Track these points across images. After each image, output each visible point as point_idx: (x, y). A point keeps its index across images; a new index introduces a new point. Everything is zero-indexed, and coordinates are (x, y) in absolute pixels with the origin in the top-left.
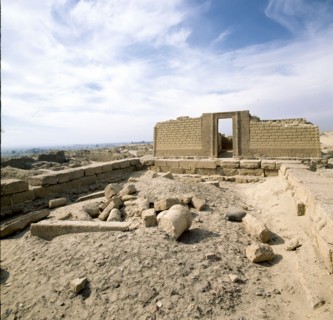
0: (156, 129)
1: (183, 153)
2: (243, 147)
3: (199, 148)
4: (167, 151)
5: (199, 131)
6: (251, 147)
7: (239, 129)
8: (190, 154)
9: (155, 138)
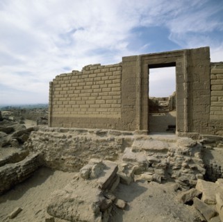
0: (52, 84)
1: (91, 123)
2: (195, 116)
3: (117, 116)
4: (68, 119)
5: (116, 88)
6: (212, 117)
7: (190, 83)
8: (101, 125)
9: (51, 99)
